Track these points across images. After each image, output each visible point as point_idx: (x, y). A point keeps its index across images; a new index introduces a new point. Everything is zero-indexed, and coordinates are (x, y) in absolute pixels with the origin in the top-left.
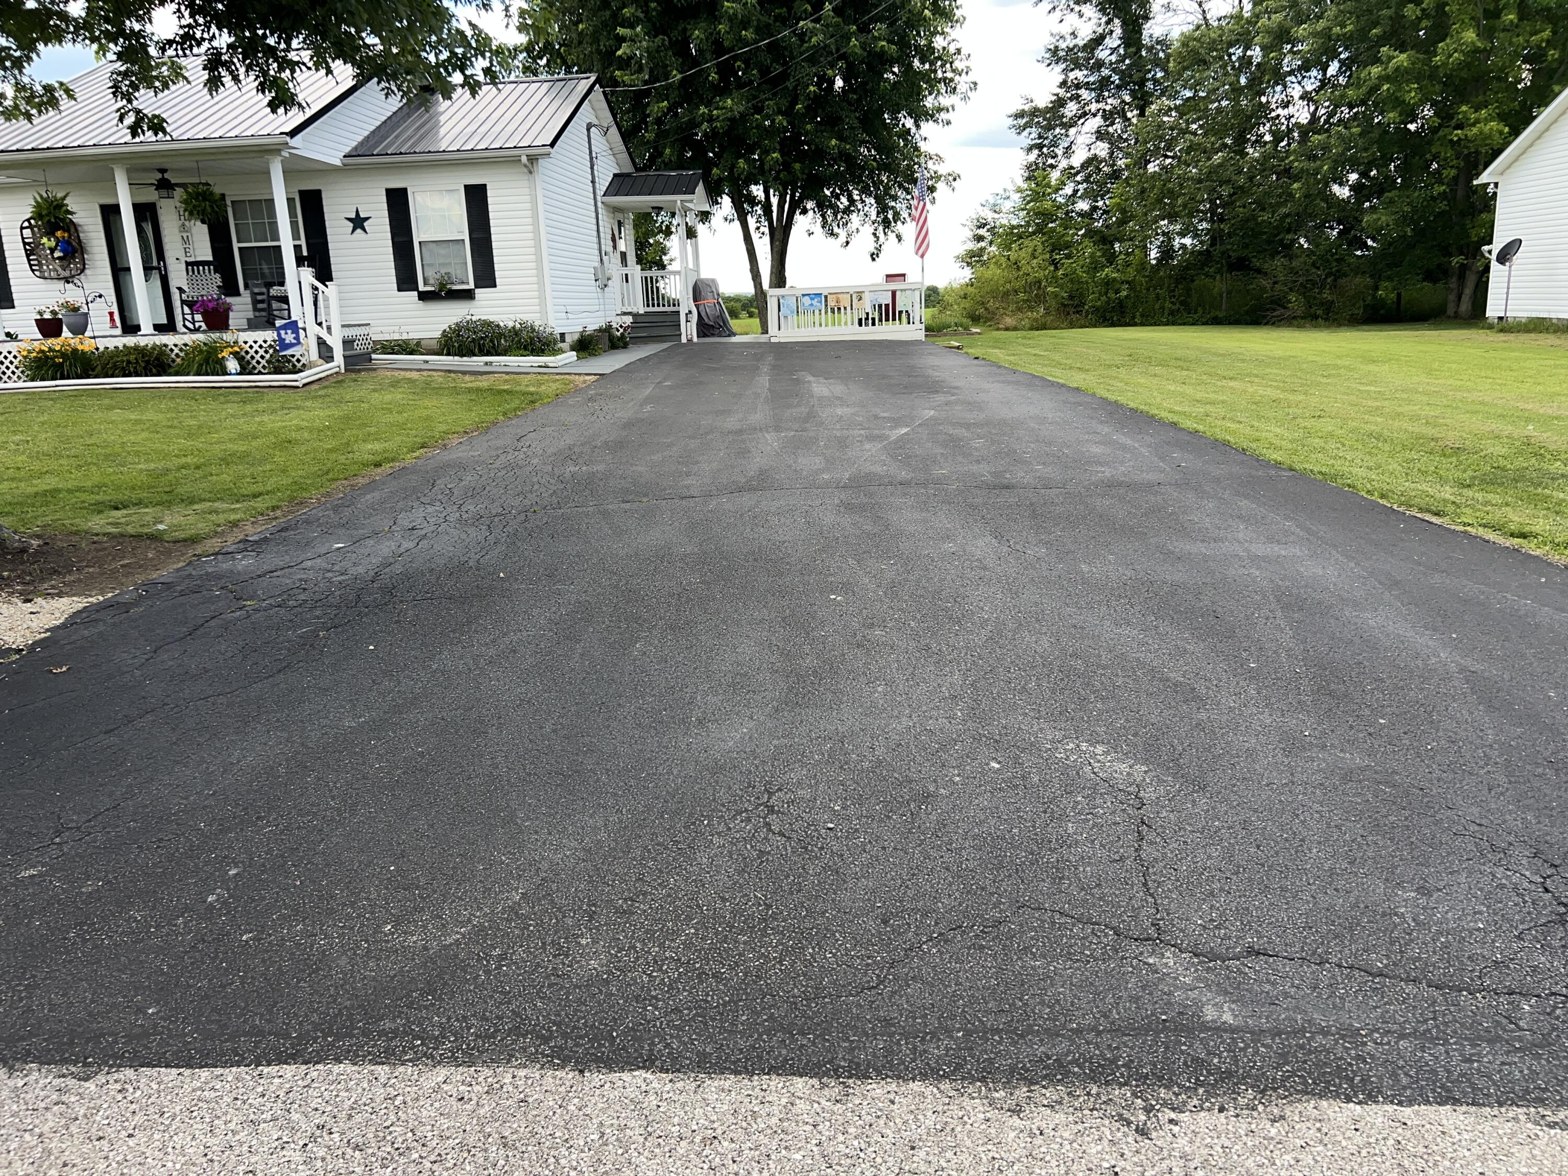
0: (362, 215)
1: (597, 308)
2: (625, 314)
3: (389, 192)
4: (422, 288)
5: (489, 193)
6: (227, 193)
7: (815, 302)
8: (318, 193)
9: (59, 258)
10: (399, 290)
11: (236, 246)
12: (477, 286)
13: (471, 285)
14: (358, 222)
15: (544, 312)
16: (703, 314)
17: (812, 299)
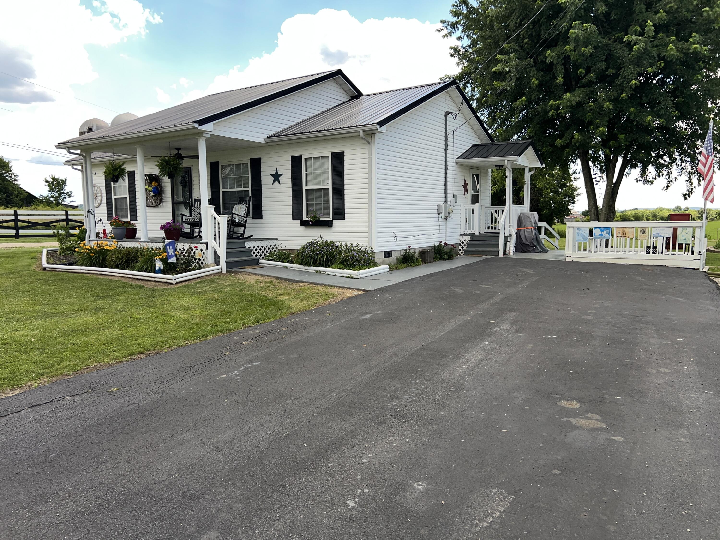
0: (279, 173)
1: (438, 231)
2: (465, 234)
3: (293, 158)
4: (305, 218)
5: (345, 158)
6: (220, 161)
7: (604, 233)
8: (259, 159)
9: (153, 196)
10: (293, 219)
11: (221, 190)
12: (334, 218)
13: (331, 218)
14: (277, 177)
15: (371, 238)
16: (522, 236)
17: (602, 231)
